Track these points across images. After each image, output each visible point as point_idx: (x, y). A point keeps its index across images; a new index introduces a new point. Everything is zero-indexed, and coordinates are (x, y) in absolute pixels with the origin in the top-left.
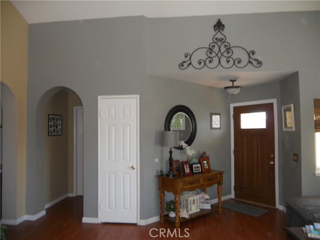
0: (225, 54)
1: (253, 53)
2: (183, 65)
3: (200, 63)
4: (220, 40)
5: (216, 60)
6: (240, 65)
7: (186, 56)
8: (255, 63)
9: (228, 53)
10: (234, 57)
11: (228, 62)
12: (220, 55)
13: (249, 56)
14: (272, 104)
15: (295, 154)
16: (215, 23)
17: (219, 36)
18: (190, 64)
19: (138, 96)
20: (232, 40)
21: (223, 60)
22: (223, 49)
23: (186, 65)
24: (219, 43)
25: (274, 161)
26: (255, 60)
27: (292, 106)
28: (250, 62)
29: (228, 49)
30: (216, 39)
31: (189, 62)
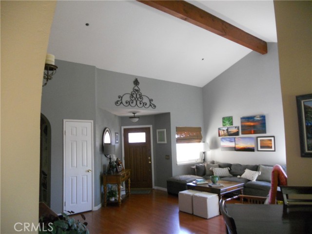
0: (139, 99)
1: (152, 100)
2: (117, 103)
3: (127, 103)
4: (137, 90)
5: (135, 102)
6: (146, 106)
7: (119, 97)
8: (153, 106)
9: (141, 99)
10: (144, 101)
11: (141, 104)
12: (136, 99)
13: (150, 103)
14: (149, 128)
15: (167, 156)
16: (134, 80)
17: (136, 88)
18: (122, 103)
19: (92, 121)
20: (143, 92)
21: (138, 102)
22: (138, 96)
23: (119, 103)
24: (136, 92)
25: (151, 161)
26: (153, 104)
27: (165, 130)
28: (150, 105)
29: (141, 97)
30: (135, 89)
31: (121, 101)
